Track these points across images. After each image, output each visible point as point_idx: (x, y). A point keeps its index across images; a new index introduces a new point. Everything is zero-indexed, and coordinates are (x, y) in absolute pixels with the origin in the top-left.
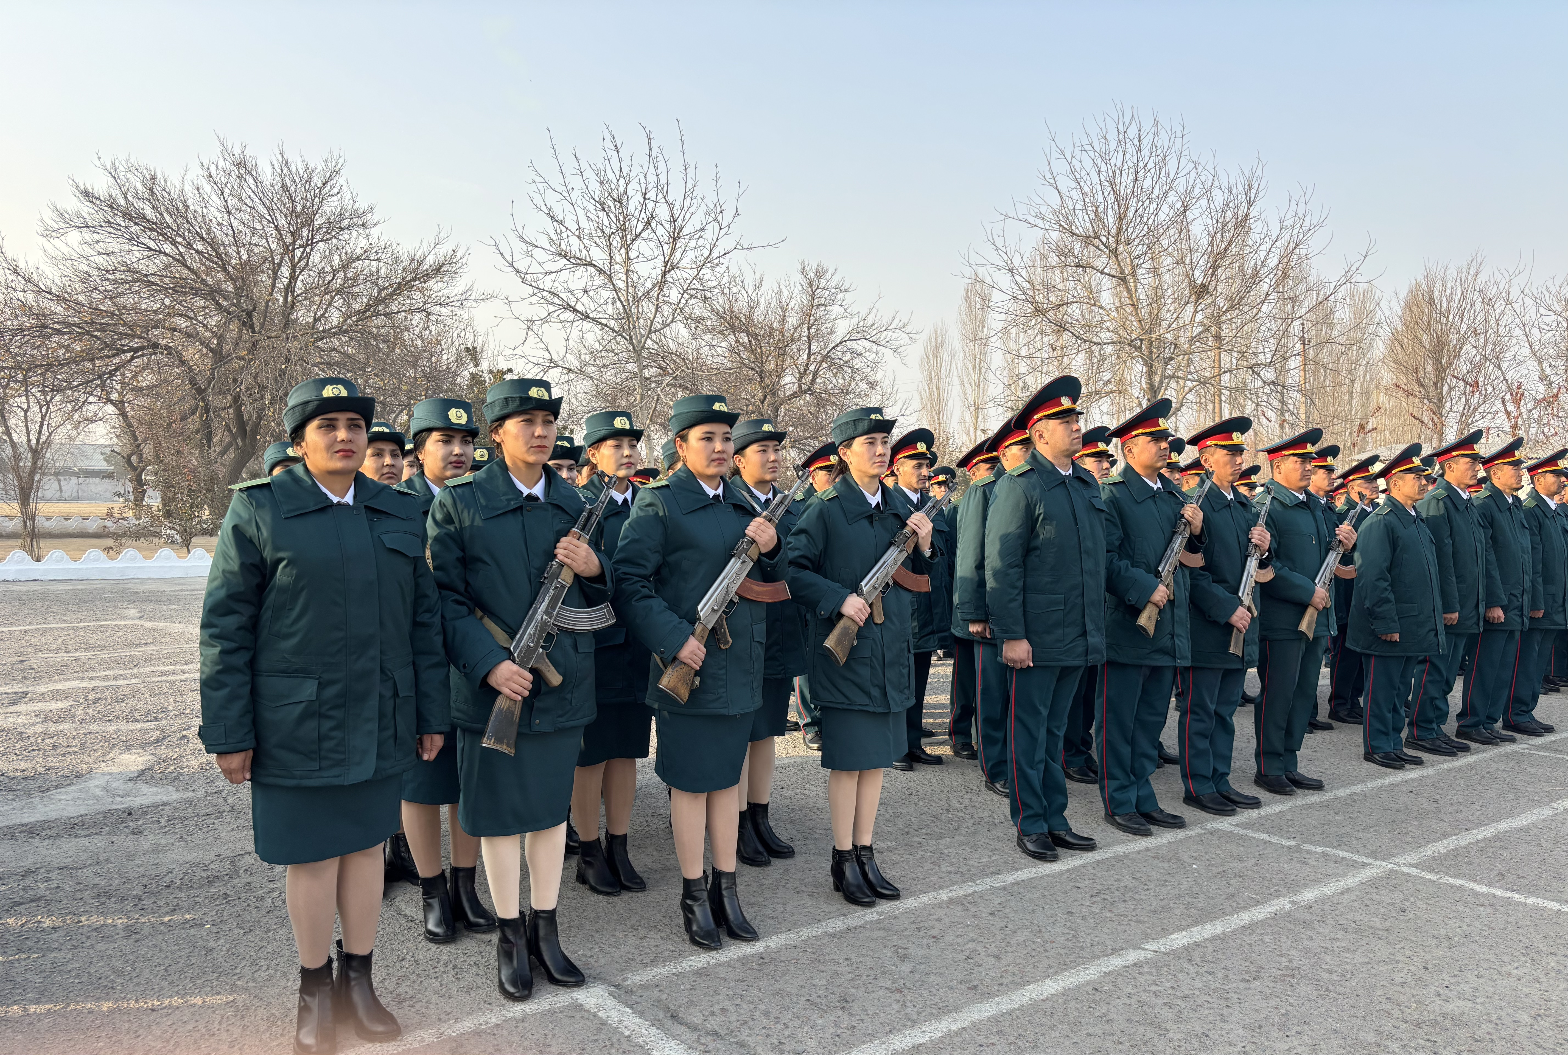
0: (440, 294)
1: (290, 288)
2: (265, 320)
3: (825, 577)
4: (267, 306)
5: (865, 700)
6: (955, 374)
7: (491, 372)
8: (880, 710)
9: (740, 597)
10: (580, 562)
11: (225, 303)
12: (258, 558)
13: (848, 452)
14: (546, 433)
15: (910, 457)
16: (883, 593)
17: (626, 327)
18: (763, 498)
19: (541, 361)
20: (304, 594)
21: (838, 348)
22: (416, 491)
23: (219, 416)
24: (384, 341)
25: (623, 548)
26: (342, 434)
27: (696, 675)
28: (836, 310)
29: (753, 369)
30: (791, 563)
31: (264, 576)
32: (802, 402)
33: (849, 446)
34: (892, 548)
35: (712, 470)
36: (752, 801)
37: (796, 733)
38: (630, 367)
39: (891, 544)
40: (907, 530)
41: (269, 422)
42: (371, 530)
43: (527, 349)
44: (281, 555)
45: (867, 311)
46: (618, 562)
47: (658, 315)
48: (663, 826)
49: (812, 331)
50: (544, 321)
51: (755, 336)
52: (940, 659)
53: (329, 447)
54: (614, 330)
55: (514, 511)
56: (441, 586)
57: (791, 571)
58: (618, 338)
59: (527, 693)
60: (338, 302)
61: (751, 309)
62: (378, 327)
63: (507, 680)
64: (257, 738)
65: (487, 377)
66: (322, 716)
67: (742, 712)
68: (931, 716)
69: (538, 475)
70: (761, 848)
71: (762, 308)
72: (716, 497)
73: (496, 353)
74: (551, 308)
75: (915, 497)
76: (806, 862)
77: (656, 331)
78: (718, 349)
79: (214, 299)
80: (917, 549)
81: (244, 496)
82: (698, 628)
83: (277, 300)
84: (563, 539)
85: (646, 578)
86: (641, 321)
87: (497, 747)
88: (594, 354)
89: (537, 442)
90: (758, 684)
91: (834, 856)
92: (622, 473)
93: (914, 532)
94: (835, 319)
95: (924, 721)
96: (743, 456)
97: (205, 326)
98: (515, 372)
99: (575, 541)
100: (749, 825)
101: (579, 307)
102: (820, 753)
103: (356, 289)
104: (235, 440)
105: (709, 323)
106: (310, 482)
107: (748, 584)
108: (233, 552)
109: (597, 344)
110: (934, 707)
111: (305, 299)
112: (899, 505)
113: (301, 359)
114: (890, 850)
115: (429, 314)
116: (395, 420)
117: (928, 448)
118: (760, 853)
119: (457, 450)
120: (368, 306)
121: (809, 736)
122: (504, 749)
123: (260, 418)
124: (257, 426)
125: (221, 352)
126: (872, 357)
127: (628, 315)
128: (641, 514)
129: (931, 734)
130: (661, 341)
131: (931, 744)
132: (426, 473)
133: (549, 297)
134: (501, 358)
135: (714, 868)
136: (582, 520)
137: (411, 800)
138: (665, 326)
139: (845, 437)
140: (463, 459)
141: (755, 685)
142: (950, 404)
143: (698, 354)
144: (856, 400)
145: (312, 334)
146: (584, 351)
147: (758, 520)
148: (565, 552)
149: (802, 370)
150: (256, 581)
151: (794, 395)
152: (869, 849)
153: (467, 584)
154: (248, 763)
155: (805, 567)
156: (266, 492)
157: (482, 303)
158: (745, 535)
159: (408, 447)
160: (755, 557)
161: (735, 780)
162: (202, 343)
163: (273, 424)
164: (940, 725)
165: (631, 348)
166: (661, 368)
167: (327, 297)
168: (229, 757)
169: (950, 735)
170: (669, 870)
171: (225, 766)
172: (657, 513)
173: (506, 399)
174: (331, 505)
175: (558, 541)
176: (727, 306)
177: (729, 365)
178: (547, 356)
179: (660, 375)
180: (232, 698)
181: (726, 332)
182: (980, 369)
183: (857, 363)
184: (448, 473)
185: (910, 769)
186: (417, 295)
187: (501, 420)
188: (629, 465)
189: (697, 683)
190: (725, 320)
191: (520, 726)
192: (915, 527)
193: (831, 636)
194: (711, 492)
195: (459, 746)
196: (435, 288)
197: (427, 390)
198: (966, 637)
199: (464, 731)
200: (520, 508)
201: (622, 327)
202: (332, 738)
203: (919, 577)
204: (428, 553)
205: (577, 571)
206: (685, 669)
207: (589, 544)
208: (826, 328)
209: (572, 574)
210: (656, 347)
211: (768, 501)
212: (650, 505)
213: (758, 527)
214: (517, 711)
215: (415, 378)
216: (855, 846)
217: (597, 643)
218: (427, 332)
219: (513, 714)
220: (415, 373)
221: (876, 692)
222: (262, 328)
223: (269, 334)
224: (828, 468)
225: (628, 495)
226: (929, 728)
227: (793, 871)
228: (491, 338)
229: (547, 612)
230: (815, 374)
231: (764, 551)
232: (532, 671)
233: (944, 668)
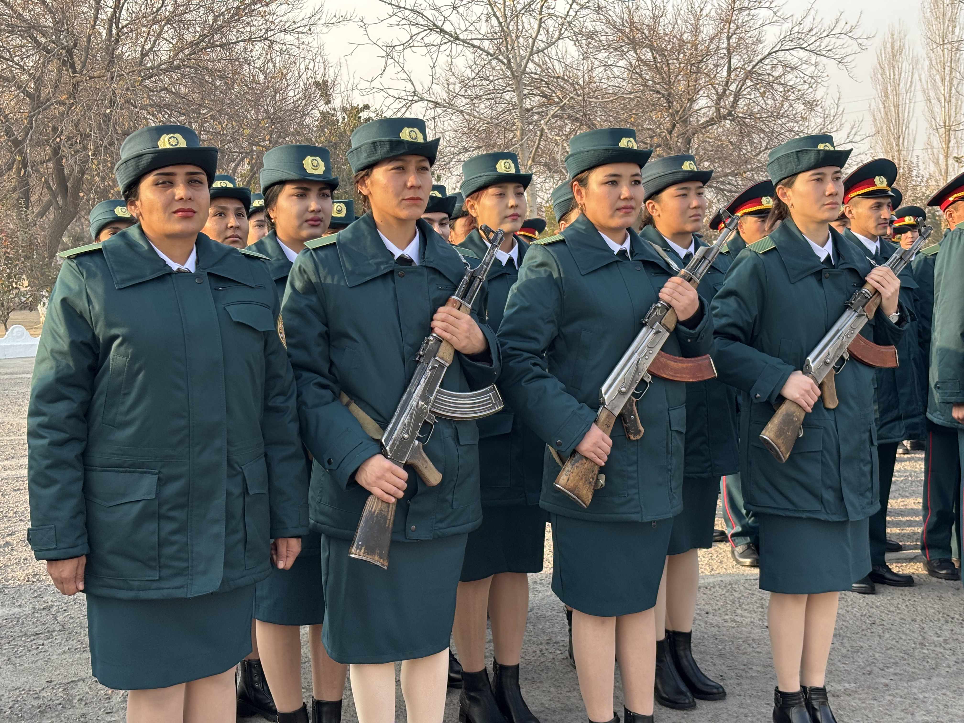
0: (285, 18)
1: (114, 19)
2: (87, 57)
3: (762, 350)
4: (89, 41)
5: (816, 506)
6: (918, 87)
7: (344, 110)
8: (835, 518)
9: (654, 376)
10: (461, 337)
11: (43, 40)
12: (89, 336)
13: (789, 193)
14: (420, 183)
15: (867, 195)
16: (837, 370)
17: (503, 49)
18: (682, 253)
19: (403, 94)
20: (141, 376)
21: (767, 61)
22: (268, 255)
23: (38, 171)
24: (221, 77)
25: (510, 319)
26: (180, 191)
27: (600, 472)
28: (763, 14)
29: (658, 92)
30: (716, 333)
31: (96, 356)
32: (720, 130)
33: (790, 185)
34: (848, 313)
35: (617, 222)
36: (671, 629)
37: (721, 545)
38: (507, 96)
39: (845, 307)
40: (866, 289)
41: (93, 176)
42: (215, 300)
43: (386, 81)
44: (115, 331)
45: (803, 14)
46: (506, 335)
47: (542, 32)
48: (561, 657)
49: (733, 41)
50: (406, 45)
51: (662, 52)
52: (906, 452)
53: (167, 206)
54: (488, 53)
55: (384, 276)
56: (297, 366)
57: (718, 343)
58: (494, 62)
59: (401, 494)
60: (169, 32)
61: (655, 18)
62: (213, 61)
63: (379, 478)
64: (90, 543)
65: (340, 115)
66: (161, 517)
67: (658, 518)
68: (897, 524)
69: (410, 233)
70: (683, 687)
71: (669, 16)
72: (623, 253)
73: (350, 86)
74: (415, 30)
75: (873, 247)
76: (741, 706)
77: (539, 51)
78: (615, 69)
79: (31, 37)
80: (880, 312)
81: (74, 265)
82: (602, 414)
83: (100, 34)
84: (441, 309)
85: (537, 353)
86: (521, 40)
87: (368, 558)
88: (464, 83)
89: (410, 194)
90: (677, 483)
91: (776, 700)
92: (507, 227)
93: (876, 292)
94: (762, 25)
95: (888, 530)
96: (658, 202)
97: (22, 68)
98: (372, 109)
99: (455, 312)
100: (668, 659)
101: (447, 27)
102: (757, 571)
103: (188, 17)
104: (55, 198)
105: (603, 38)
106: (146, 247)
107: (663, 360)
108: (62, 329)
109: (469, 70)
110: (901, 513)
111: (131, 31)
112: (856, 258)
113: (128, 102)
114: (848, 693)
115: (272, 42)
116: (235, 169)
117: (890, 184)
118: (682, 693)
119: (313, 205)
120: (203, 37)
121: (739, 549)
122: (376, 560)
123: (82, 172)
124: (79, 181)
125: (39, 97)
126: (810, 70)
127: (506, 33)
128: (532, 276)
129: (898, 548)
130: (545, 63)
131: (898, 561)
132: (279, 233)
133: (412, 16)
134: (356, 92)
135: (626, 710)
136: (462, 285)
137: (267, 620)
138: (549, 45)
139: (785, 173)
140: (321, 215)
141: (674, 484)
142: (912, 126)
143: (591, 77)
144: (790, 125)
145: (140, 72)
146: (452, 80)
147: (675, 279)
148: (444, 324)
149: (720, 90)
150: (87, 362)
151: (711, 122)
152: (822, 692)
153: (332, 363)
154: (81, 571)
155: (734, 338)
156: (97, 259)
157: (334, 28)
158: (658, 299)
159: (257, 203)
160: (672, 326)
161: (651, 603)
162: (19, 88)
163: (97, 179)
164: (909, 536)
165: (509, 73)
166: (545, 96)
167: (156, 27)
168: (60, 563)
169: (923, 548)
170: (570, 710)
171: (56, 574)
172: (551, 275)
173: (374, 143)
174: (171, 273)
175: (435, 311)
176: (626, 17)
177: (629, 88)
178: (410, 88)
179: (544, 105)
180: (63, 496)
181: (625, 49)
182: (951, 80)
183: (791, 78)
184: (305, 233)
185: (872, 591)
186: (258, 21)
187: (370, 167)
188: (515, 217)
189: (602, 481)
190: (623, 33)
191: (393, 532)
192: (877, 285)
193: (770, 425)
194: (616, 247)
195: (324, 555)
196: (279, 11)
197: (271, 133)
198: (948, 424)
199: (329, 537)
200: (392, 272)
201: (499, 48)
202: (173, 543)
203: (883, 349)
204: (281, 325)
205: (458, 348)
206: (587, 465)
207: (471, 314)
208: (750, 37)
209: (452, 352)
210: (539, 71)
211: (689, 256)
212: (542, 265)
213: (675, 289)
214: (391, 516)
215: (257, 120)
216: (803, 688)
217: (481, 432)
218: (270, 65)
219: (385, 518)
220: (257, 113)
221: (829, 496)
222: (83, 67)
223: (92, 74)
224: (762, 214)
225: (514, 253)
226: (894, 540)
227: (725, 716)
228: (344, 69)
229: (424, 397)
230: (738, 95)
231: (682, 318)
232: (408, 467)
233: (912, 463)
